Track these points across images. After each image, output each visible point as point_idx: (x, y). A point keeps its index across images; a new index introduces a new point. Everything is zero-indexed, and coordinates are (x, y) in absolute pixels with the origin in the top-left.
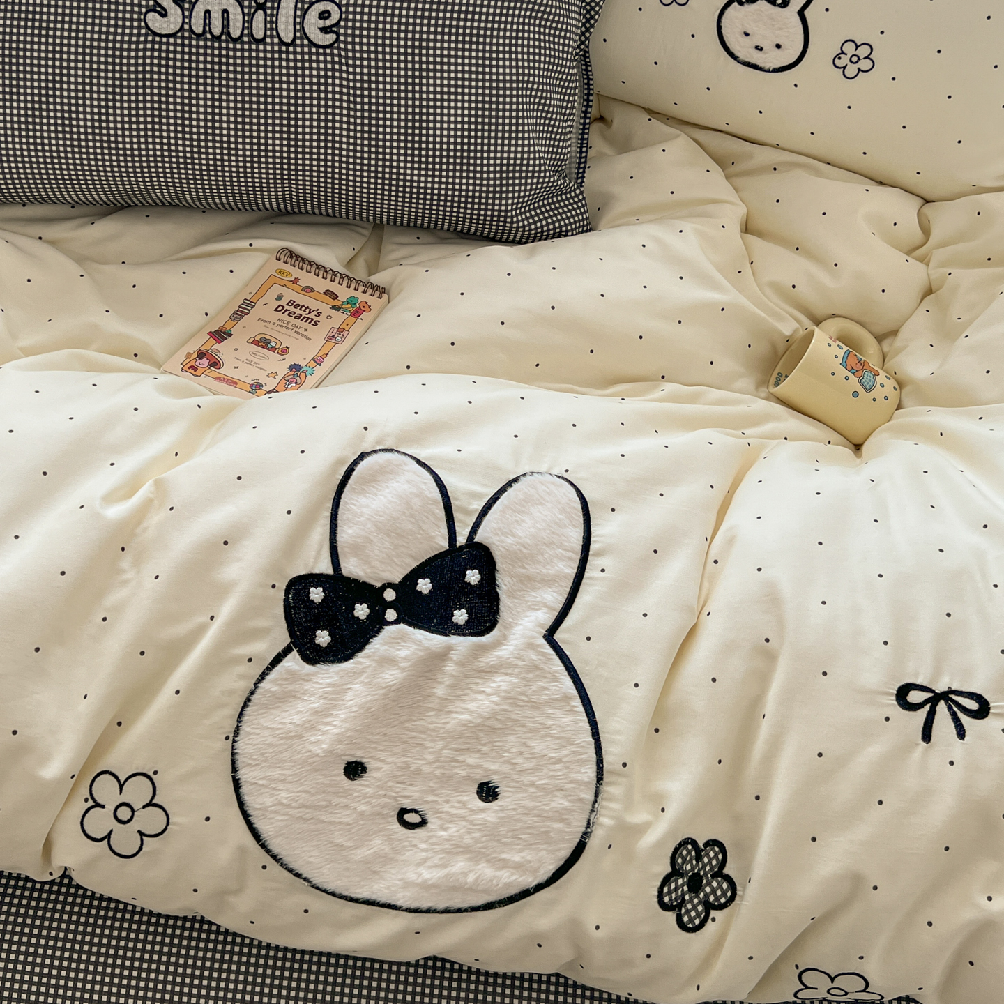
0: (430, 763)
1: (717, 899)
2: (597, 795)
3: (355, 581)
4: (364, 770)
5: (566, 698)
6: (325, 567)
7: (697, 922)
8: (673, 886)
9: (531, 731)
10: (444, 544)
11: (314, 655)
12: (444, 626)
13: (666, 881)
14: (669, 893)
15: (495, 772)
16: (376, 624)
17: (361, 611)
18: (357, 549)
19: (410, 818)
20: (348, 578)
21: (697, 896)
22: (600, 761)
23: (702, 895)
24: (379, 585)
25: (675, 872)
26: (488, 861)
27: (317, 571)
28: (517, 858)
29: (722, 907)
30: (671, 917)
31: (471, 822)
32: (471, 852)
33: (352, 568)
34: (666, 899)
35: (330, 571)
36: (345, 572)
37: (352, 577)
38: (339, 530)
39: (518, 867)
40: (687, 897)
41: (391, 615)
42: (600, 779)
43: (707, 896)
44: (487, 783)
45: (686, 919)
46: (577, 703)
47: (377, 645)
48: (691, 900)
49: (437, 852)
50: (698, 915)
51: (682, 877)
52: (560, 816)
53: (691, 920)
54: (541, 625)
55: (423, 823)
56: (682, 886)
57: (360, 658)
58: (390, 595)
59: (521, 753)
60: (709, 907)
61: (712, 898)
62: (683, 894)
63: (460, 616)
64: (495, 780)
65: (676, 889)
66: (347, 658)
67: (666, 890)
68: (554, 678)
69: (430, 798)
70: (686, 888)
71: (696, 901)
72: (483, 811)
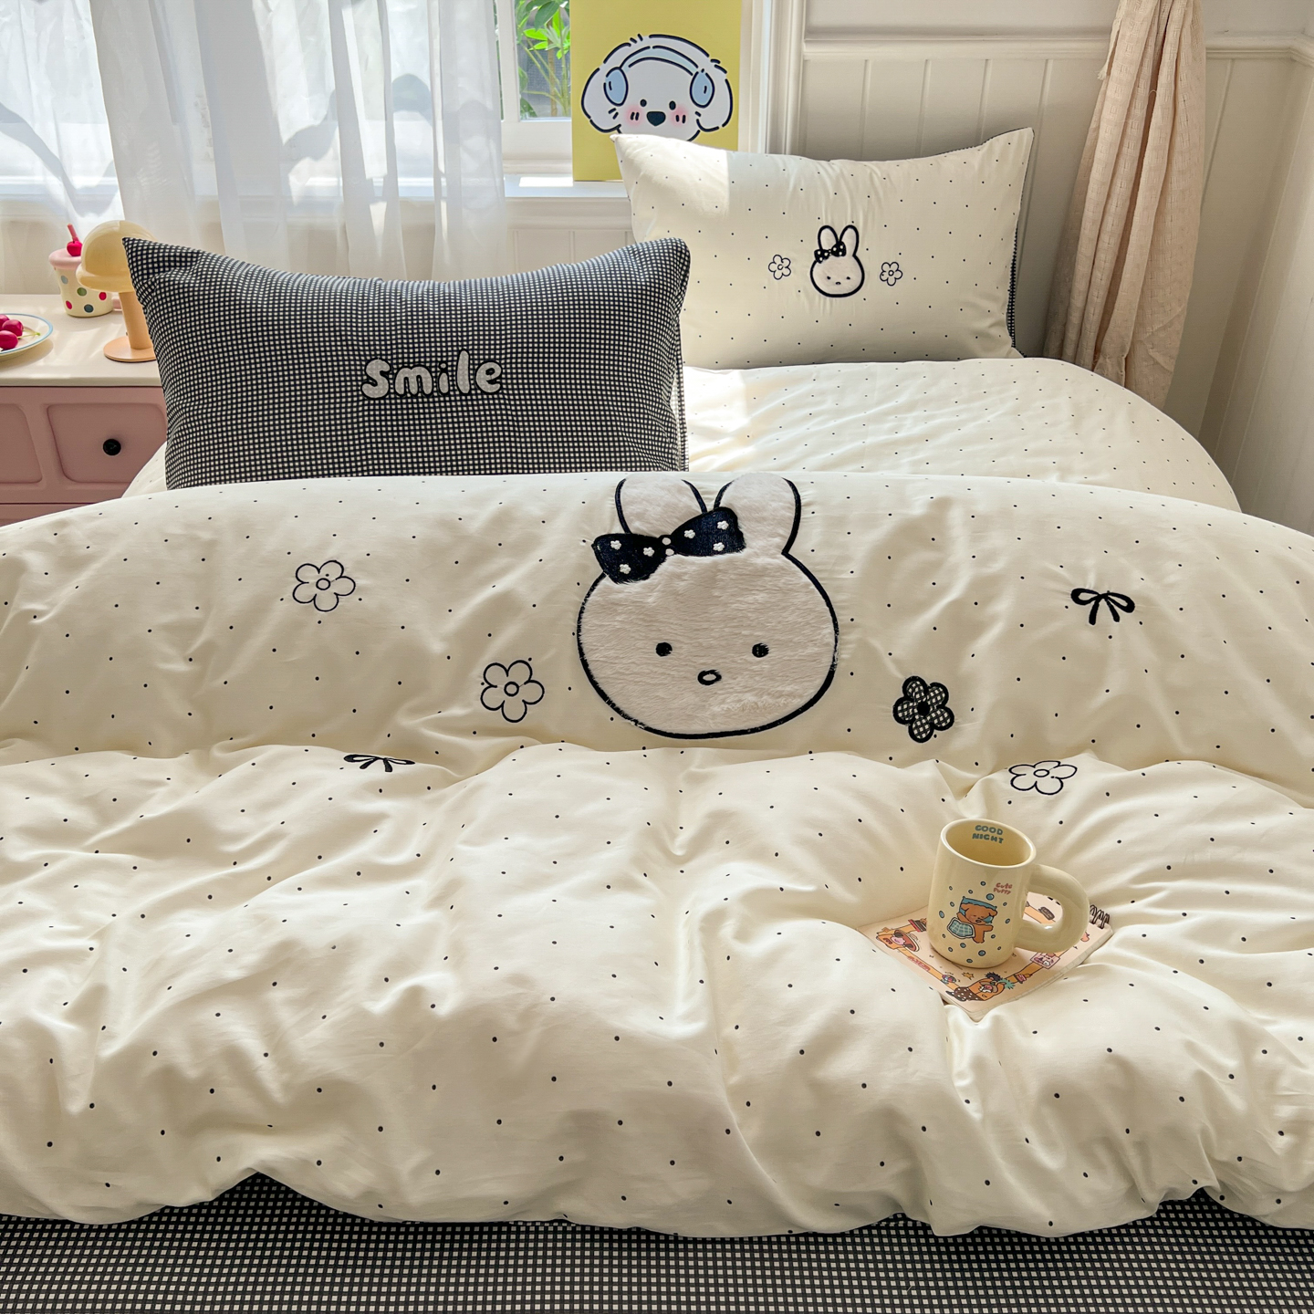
0: (715, 638)
1: (940, 722)
2: (836, 641)
3: (641, 536)
4: (671, 649)
5: (807, 586)
6: (619, 529)
7: (924, 736)
8: (905, 706)
9: (784, 608)
10: (700, 511)
11: (619, 578)
12: (710, 552)
13: (899, 702)
14: (902, 711)
15: (763, 637)
16: (660, 557)
17: (649, 552)
18: (640, 516)
19: (708, 678)
20: (635, 535)
21: (925, 718)
22: (835, 620)
23: (929, 718)
24: (658, 536)
25: (907, 698)
26: (769, 694)
27: (613, 532)
28: (788, 689)
29: (942, 729)
30: (905, 728)
31: (752, 670)
32: (755, 689)
33: (636, 527)
34: (900, 715)
35: (623, 532)
36: (633, 531)
37: (639, 533)
38: (623, 509)
39: (791, 695)
40: (917, 717)
41: (669, 552)
42: (836, 631)
43: (932, 719)
44: (759, 645)
45: (916, 732)
46: (813, 587)
47: (663, 568)
48: (920, 720)
49: (731, 693)
50: (925, 731)
51: (912, 701)
52: (815, 658)
53: (920, 733)
54: (778, 547)
55: (719, 678)
56: (913, 707)
57: (653, 576)
58: (667, 541)
59: (779, 622)
60: (933, 727)
61: (936, 721)
62: (914, 714)
63: (719, 546)
64: (763, 641)
65: (907, 709)
66: (647, 578)
67: (899, 708)
68: (794, 573)
69: (721, 661)
70: (916, 711)
71: (924, 721)
72: (759, 662)
